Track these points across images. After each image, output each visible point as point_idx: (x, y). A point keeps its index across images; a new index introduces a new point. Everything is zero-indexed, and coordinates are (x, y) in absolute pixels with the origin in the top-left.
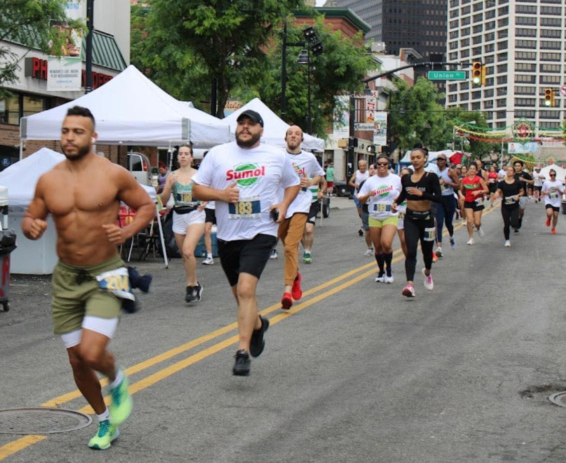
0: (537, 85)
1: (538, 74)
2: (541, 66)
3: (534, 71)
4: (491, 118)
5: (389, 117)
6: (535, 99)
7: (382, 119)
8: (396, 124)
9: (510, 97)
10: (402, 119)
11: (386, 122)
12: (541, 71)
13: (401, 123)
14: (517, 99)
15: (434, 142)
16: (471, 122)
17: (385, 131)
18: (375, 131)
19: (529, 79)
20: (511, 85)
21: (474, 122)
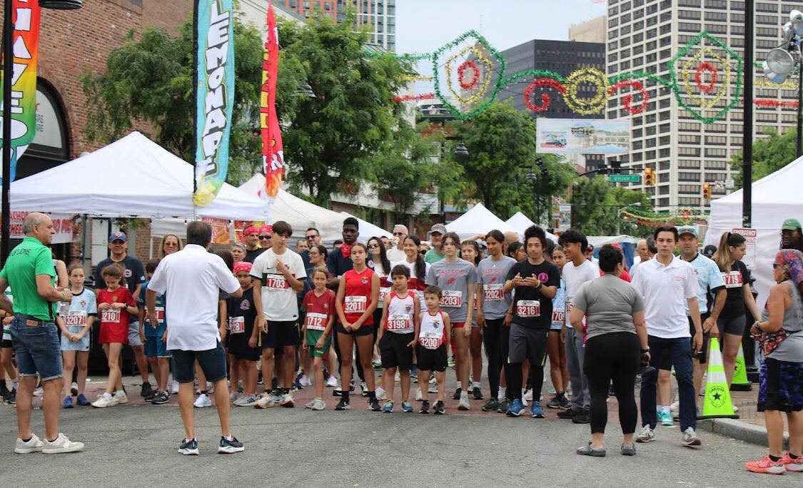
0: (702, 158)
1: (702, 146)
2: (706, 137)
3: (698, 143)
4: (654, 194)
5: (572, 207)
6: (700, 174)
7: (567, 210)
8: (578, 213)
9: (673, 172)
10: (583, 209)
11: (570, 212)
12: (706, 143)
13: (582, 213)
14: (680, 173)
15: (606, 226)
16: (636, 204)
17: (569, 220)
18: (561, 220)
19: (693, 152)
20: (674, 159)
21: (638, 204)
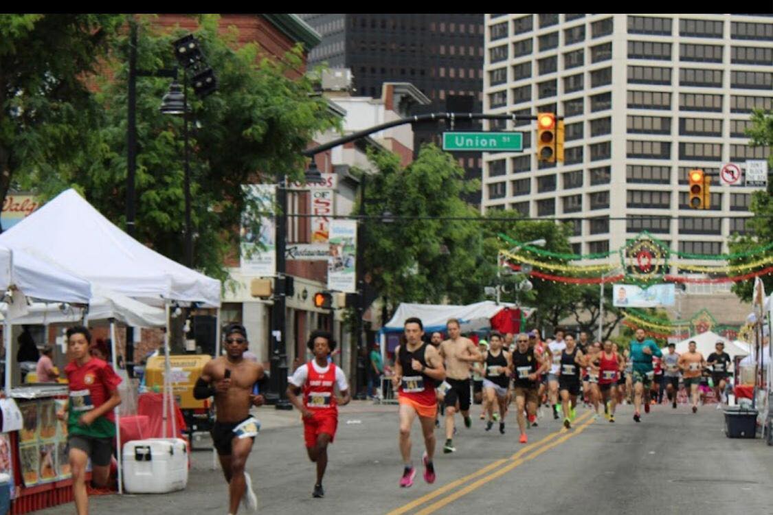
0: (675, 162)
1: (675, 138)
2: (682, 121)
3: (668, 132)
4: (578, 233)
5: (361, 231)
6: (669, 193)
7: (350, 236)
8: (375, 245)
9: (618, 188)
10: (387, 235)
11: (354, 242)
12: (683, 132)
13: (386, 244)
14: (631, 192)
15: (458, 284)
16: (536, 242)
17: (353, 261)
18: (331, 261)
19: (657, 150)
20: (619, 162)
21: (542, 242)
